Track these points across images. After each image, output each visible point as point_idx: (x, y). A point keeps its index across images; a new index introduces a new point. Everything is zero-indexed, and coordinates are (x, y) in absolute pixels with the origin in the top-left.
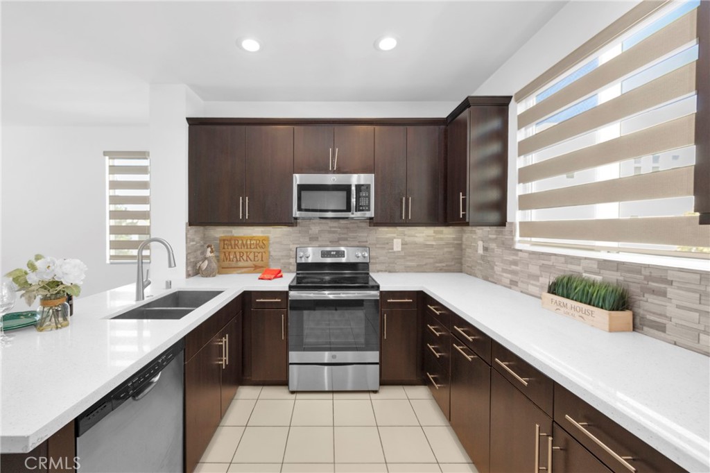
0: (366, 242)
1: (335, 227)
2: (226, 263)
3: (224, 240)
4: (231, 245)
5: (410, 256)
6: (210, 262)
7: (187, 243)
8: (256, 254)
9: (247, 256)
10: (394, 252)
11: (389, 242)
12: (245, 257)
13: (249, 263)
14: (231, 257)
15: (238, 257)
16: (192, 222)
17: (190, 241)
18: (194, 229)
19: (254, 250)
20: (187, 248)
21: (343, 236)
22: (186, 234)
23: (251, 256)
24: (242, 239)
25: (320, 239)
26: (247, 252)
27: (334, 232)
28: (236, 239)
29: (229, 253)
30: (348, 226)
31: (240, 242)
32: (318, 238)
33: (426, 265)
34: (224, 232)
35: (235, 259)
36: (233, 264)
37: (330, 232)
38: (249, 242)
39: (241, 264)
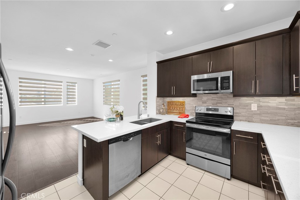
0: (233, 105)
1: (215, 97)
2: (169, 111)
3: (169, 102)
4: (171, 104)
5: (264, 114)
6: (163, 110)
7: (156, 103)
8: (180, 108)
9: (177, 109)
10: (252, 111)
11: (249, 105)
12: (176, 109)
13: (177, 111)
14: (171, 108)
15: (173, 109)
16: (158, 96)
17: (158, 102)
18: (159, 98)
19: (179, 106)
20: (157, 105)
21: (219, 102)
22: (156, 100)
23: (178, 109)
24: (175, 102)
25: (207, 103)
26: (177, 107)
27: (214, 100)
28: (173, 102)
29: (171, 107)
30: (222, 97)
31: (174, 103)
32: (206, 102)
33: (278, 120)
34: (169, 99)
35: (172, 109)
36: (172, 111)
37: (212, 100)
38: (177, 103)
39: (175, 111)
